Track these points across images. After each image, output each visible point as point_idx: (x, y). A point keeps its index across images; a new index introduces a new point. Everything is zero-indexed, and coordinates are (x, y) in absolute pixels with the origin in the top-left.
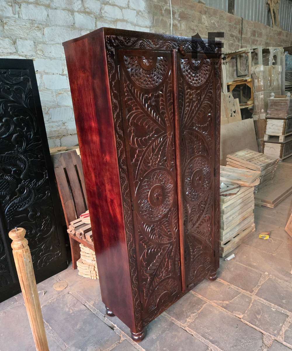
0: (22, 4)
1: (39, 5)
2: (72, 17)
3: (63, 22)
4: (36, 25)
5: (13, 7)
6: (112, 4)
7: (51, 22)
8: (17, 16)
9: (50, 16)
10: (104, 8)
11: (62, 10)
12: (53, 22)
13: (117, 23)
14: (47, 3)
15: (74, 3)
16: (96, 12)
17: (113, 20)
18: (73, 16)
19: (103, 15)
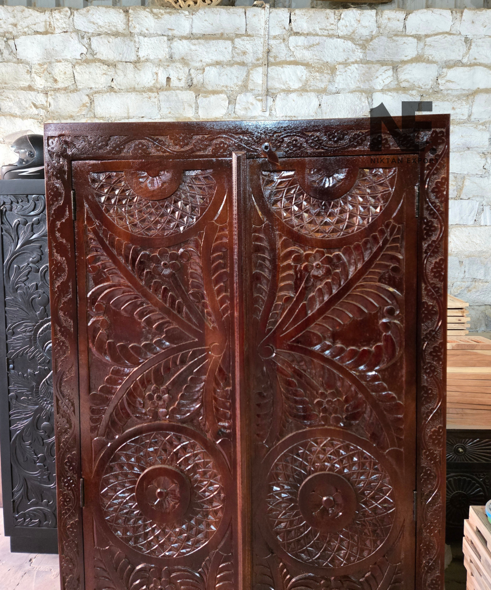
0: (278, 95)
1: (307, 91)
2: (367, 101)
3: (348, 113)
5: (263, 102)
6: (469, 63)
7: (324, 115)
8: (267, 114)
9: (322, 105)
10: (445, 74)
11: (349, 92)
12: (327, 114)
13: (475, 98)
14: (323, 86)
15: (377, 77)
16: (425, 85)
17: (464, 92)
18: (369, 99)
19: (441, 87)
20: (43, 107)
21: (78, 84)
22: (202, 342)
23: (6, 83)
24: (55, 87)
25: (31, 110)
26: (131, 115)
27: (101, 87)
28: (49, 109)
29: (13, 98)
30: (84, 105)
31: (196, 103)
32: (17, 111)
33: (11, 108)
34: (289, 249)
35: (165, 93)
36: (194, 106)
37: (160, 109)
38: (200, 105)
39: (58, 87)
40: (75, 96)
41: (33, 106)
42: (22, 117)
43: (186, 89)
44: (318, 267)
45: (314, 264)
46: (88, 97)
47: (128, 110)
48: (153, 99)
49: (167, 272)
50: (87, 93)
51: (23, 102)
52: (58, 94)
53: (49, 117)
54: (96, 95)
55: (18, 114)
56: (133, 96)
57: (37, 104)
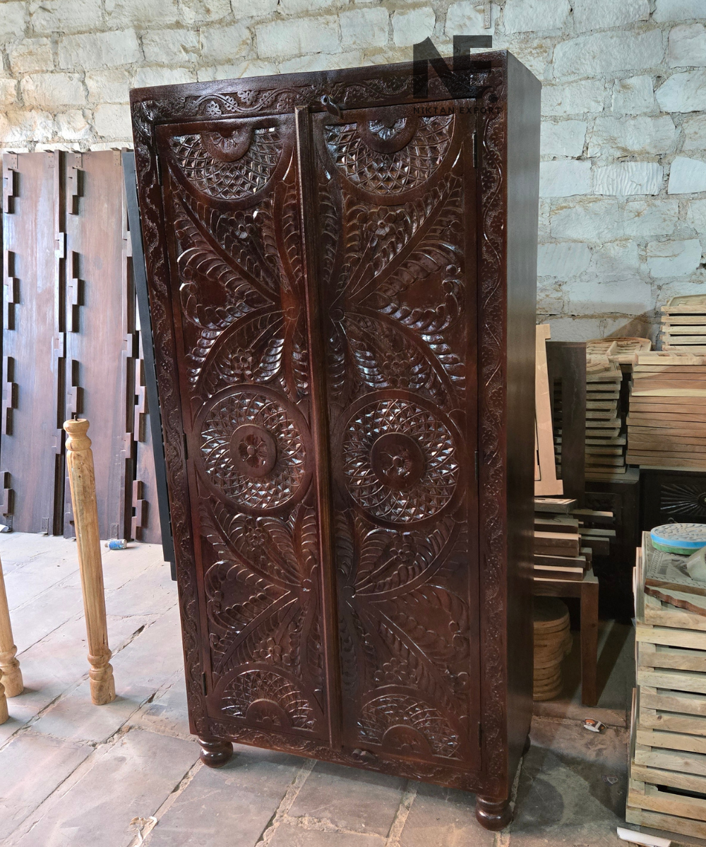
3: (615, 18)
4: (536, 43)
5: (486, 14)
7: (578, 25)
9: (575, 11)
12: (583, 24)
20: (196, 51)
21: (235, 12)
22: (279, 306)
23: (149, 21)
24: (208, 20)
25: (181, 55)
26: (303, 51)
27: (264, 14)
28: (202, 52)
29: (158, 40)
30: (244, 43)
31: (390, 24)
32: (164, 59)
33: (157, 55)
34: (354, 208)
35: (348, 14)
36: (387, 29)
37: (341, 38)
38: (395, 27)
39: (210, 19)
40: (232, 31)
41: (182, 50)
42: (171, 67)
43: (376, 6)
44: (383, 226)
45: (379, 223)
46: (248, 31)
47: (300, 44)
48: (331, 25)
49: (244, 235)
50: (248, 25)
51: (171, 46)
52: (211, 30)
53: (201, 63)
54: (259, 26)
55: (166, 62)
56: (305, 23)
57: (187, 46)
